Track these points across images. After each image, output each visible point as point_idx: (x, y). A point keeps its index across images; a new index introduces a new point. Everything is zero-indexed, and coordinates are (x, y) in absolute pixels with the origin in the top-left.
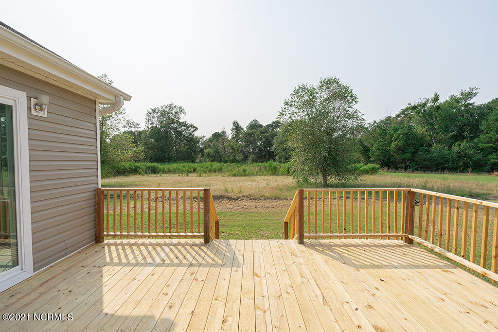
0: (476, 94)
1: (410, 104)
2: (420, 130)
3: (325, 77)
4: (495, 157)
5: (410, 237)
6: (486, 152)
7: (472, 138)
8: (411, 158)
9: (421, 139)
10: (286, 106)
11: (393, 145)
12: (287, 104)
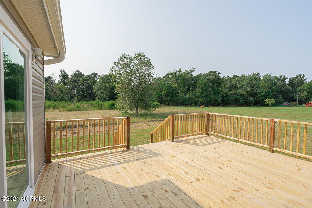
0: (194, 71)
1: (170, 72)
2: (175, 85)
3: (137, 52)
4: (201, 99)
5: (209, 132)
6: (198, 97)
7: (193, 91)
8: (171, 99)
9: (175, 90)
10: (114, 66)
11: (163, 92)
12: (115, 64)
